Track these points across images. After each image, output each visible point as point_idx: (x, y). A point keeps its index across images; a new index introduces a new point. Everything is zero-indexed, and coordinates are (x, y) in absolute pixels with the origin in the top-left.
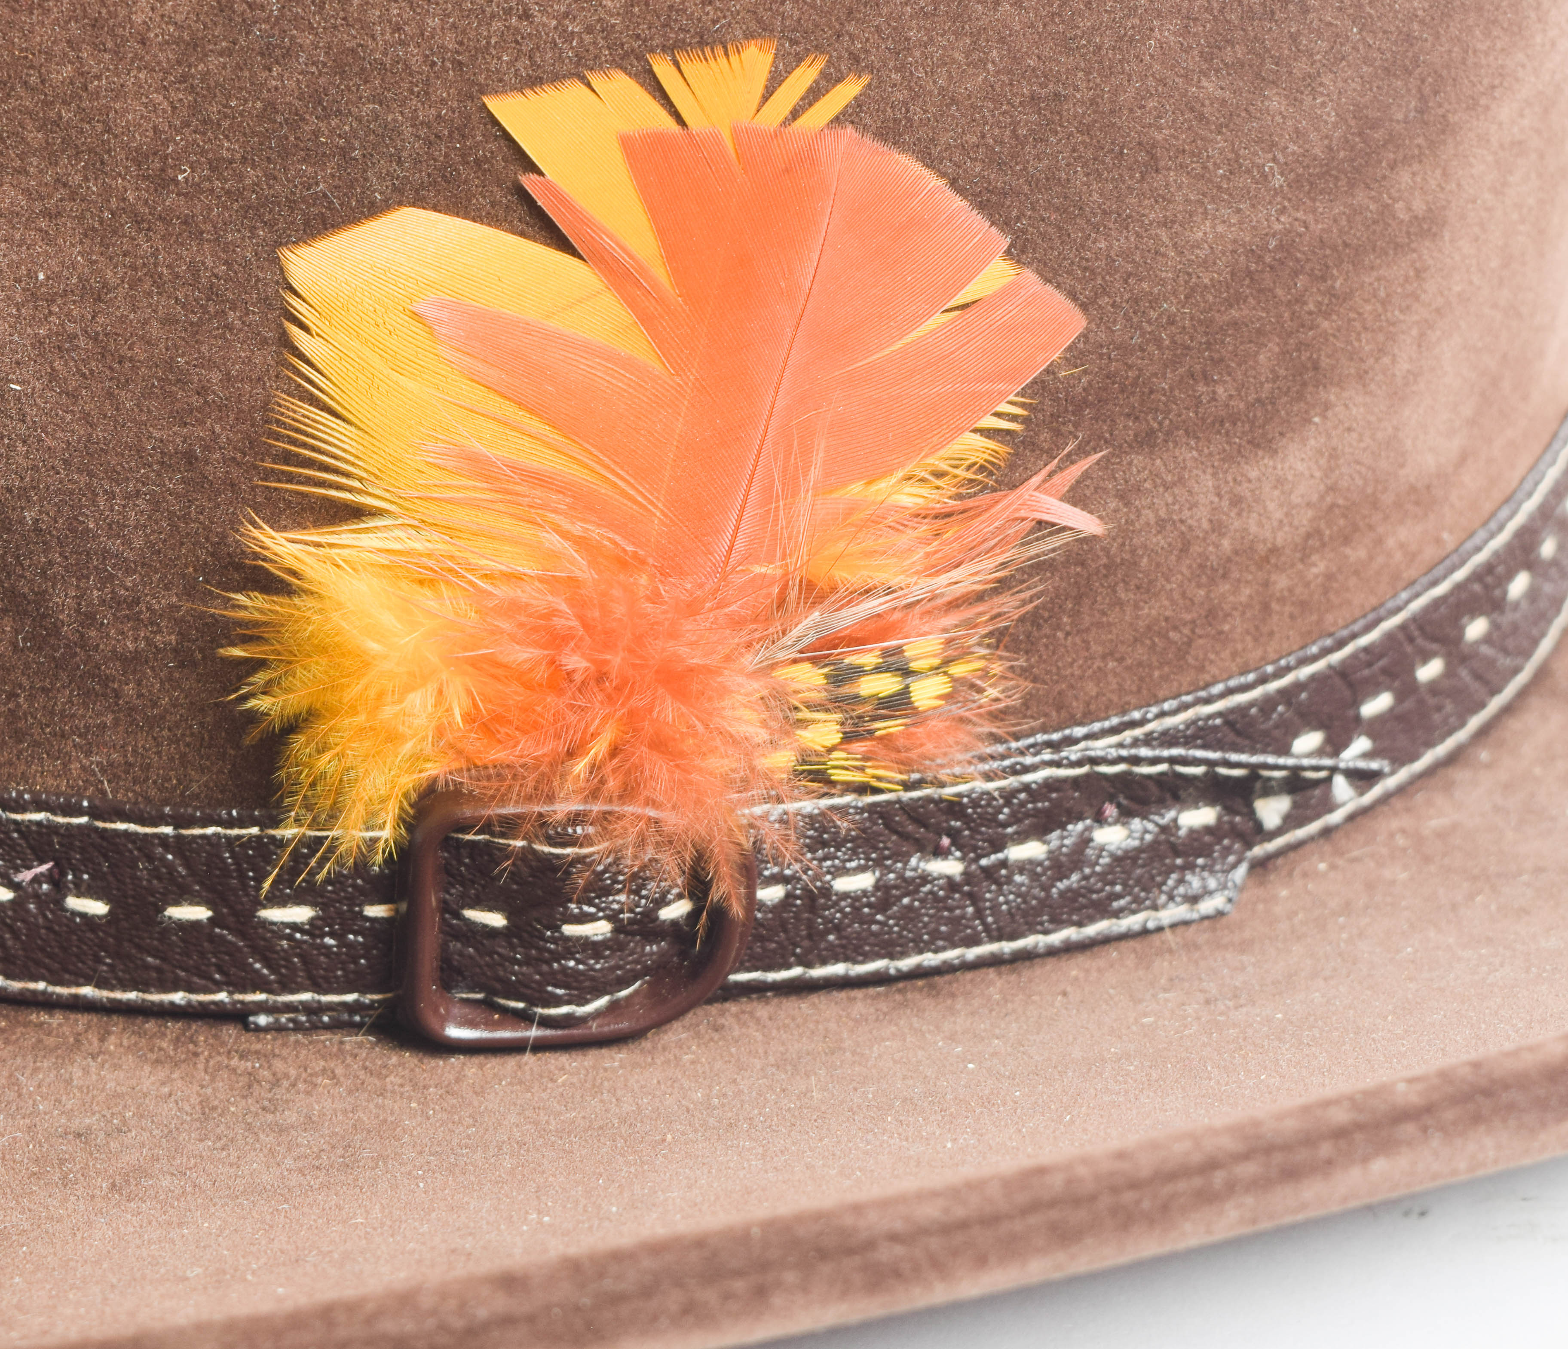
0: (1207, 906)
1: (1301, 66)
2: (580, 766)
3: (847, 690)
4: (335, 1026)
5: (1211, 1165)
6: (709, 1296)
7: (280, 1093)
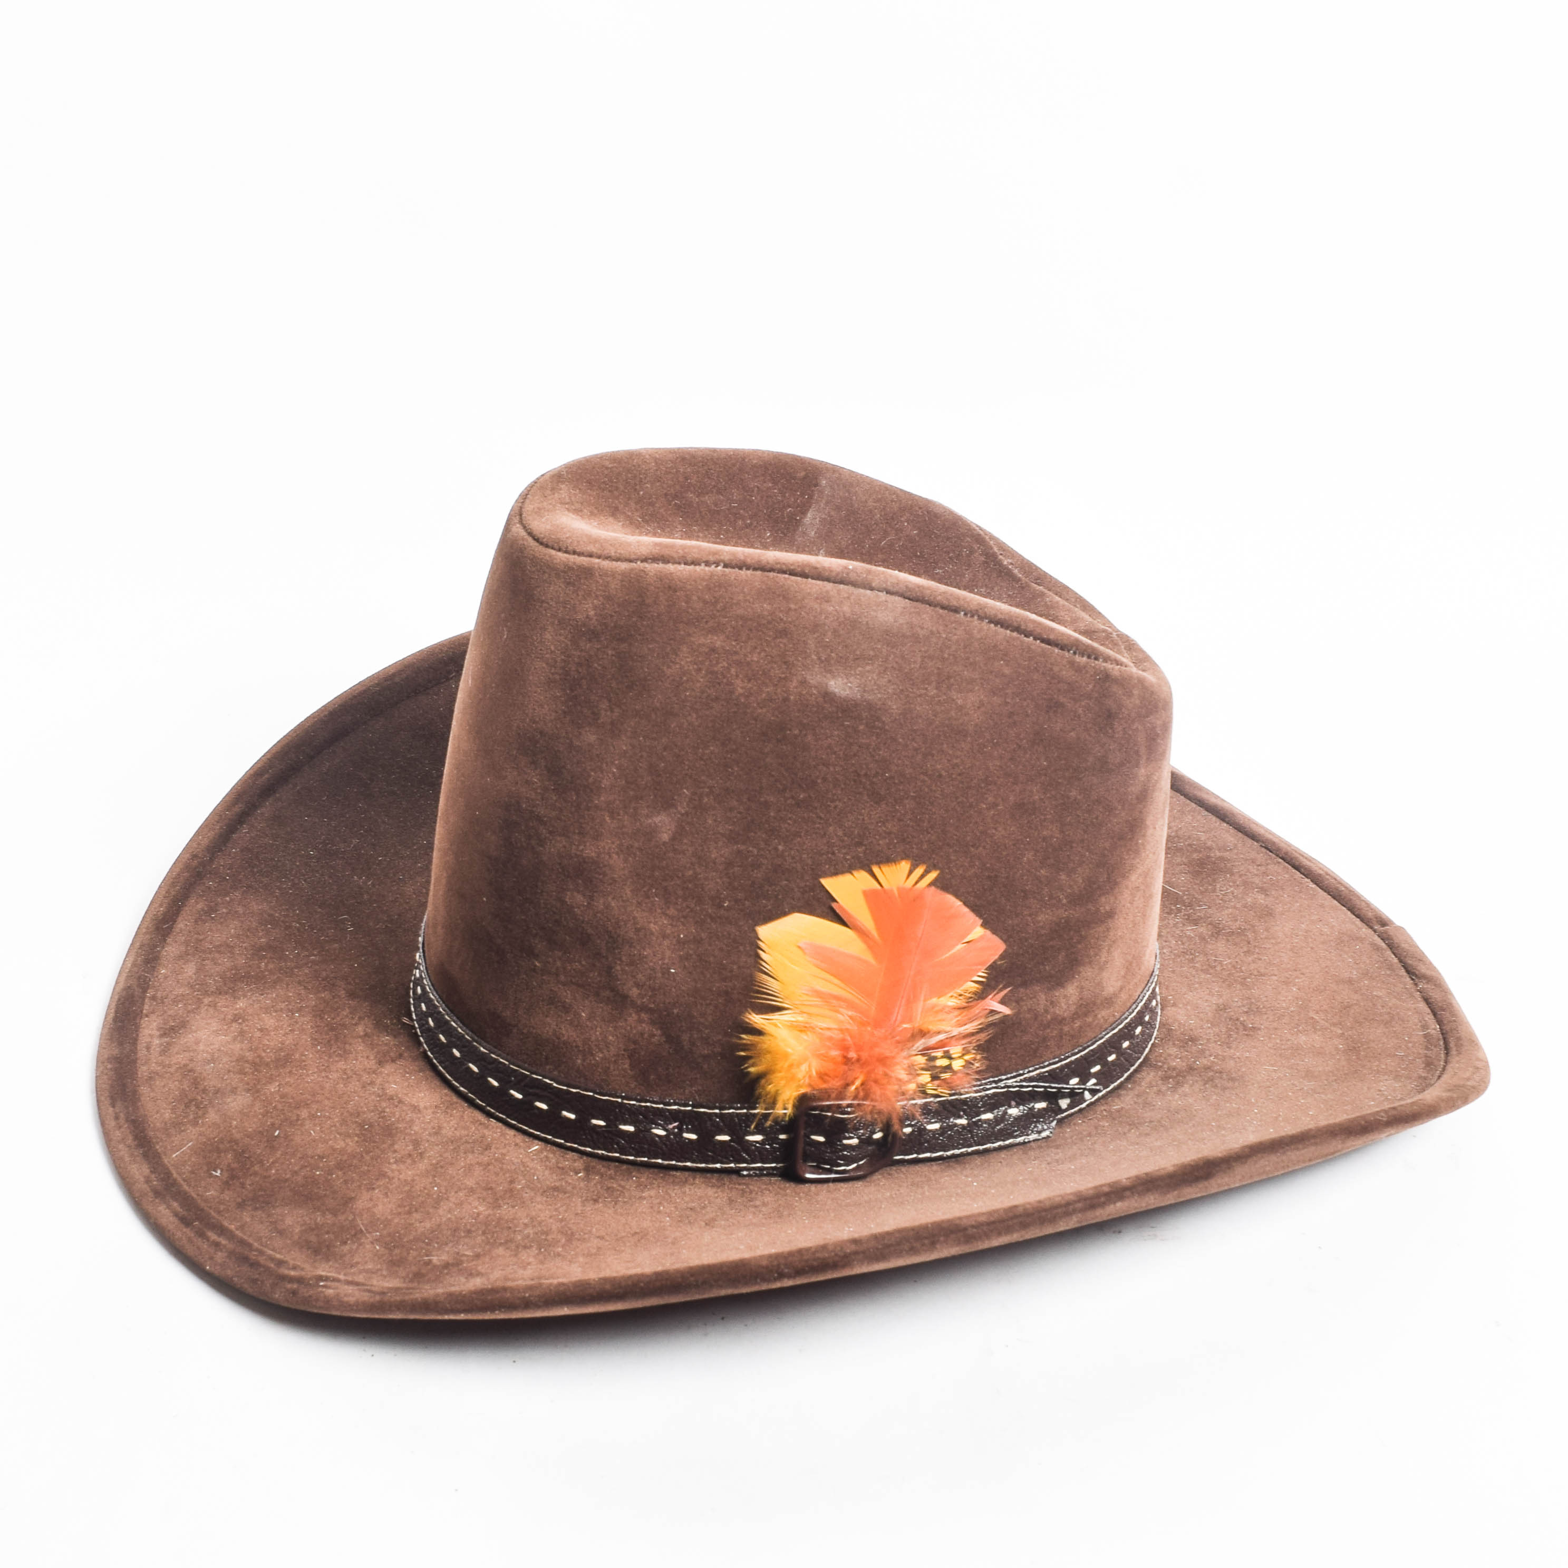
0: (1044, 1134)
1: (1071, 865)
2: (853, 1088)
3: (932, 1064)
4: (768, 1175)
5: (1068, 1204)
6: (917, 1245)
7: (753, 1195)
